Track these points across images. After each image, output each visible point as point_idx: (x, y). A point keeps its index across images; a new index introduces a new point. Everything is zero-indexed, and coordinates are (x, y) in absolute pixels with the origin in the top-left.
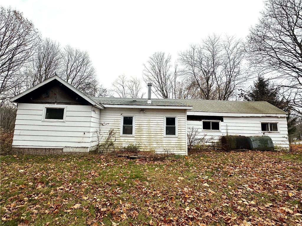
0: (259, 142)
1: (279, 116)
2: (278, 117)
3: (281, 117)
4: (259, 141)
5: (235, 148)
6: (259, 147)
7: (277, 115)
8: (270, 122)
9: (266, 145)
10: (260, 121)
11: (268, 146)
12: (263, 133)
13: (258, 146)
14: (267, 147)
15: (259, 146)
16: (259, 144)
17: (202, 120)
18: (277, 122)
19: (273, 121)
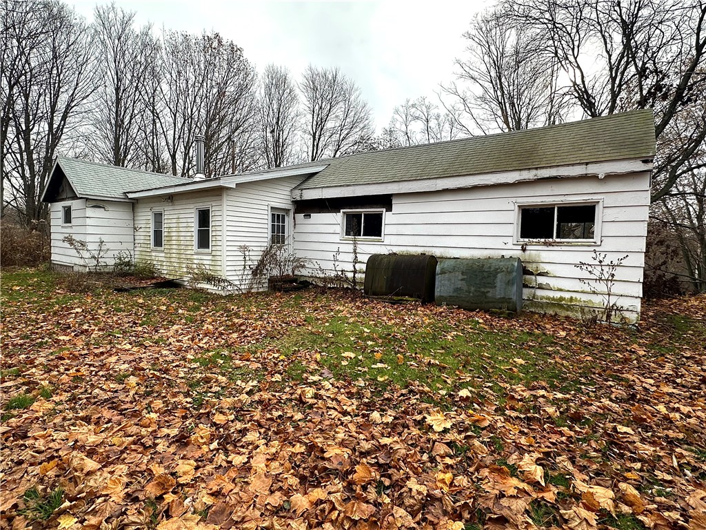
0: (461, 277)
1: (601, 170)
2: (594, 177)
3: (610, 177)
4: (463, 273)
5: (384, 290)
6: (455, 294)
7: (592, 169)
8: (558, 200)
9: (483, 290)
10: (514, 200)
11: (490, 295)
12: (520, 247)
13: (451, 290)
14: (486, 297)
15: (456, 290)
16: (459, 284)
17: (341, 211)
18: (595, 198)
19: (574, 195)
